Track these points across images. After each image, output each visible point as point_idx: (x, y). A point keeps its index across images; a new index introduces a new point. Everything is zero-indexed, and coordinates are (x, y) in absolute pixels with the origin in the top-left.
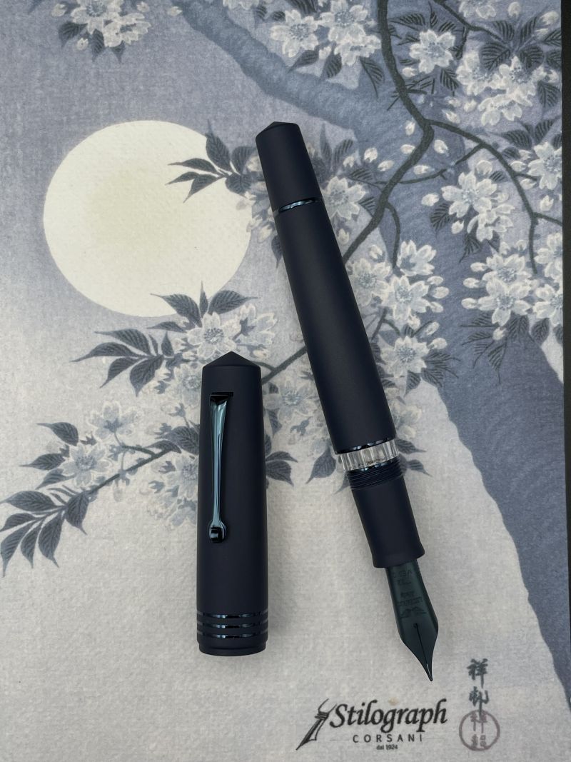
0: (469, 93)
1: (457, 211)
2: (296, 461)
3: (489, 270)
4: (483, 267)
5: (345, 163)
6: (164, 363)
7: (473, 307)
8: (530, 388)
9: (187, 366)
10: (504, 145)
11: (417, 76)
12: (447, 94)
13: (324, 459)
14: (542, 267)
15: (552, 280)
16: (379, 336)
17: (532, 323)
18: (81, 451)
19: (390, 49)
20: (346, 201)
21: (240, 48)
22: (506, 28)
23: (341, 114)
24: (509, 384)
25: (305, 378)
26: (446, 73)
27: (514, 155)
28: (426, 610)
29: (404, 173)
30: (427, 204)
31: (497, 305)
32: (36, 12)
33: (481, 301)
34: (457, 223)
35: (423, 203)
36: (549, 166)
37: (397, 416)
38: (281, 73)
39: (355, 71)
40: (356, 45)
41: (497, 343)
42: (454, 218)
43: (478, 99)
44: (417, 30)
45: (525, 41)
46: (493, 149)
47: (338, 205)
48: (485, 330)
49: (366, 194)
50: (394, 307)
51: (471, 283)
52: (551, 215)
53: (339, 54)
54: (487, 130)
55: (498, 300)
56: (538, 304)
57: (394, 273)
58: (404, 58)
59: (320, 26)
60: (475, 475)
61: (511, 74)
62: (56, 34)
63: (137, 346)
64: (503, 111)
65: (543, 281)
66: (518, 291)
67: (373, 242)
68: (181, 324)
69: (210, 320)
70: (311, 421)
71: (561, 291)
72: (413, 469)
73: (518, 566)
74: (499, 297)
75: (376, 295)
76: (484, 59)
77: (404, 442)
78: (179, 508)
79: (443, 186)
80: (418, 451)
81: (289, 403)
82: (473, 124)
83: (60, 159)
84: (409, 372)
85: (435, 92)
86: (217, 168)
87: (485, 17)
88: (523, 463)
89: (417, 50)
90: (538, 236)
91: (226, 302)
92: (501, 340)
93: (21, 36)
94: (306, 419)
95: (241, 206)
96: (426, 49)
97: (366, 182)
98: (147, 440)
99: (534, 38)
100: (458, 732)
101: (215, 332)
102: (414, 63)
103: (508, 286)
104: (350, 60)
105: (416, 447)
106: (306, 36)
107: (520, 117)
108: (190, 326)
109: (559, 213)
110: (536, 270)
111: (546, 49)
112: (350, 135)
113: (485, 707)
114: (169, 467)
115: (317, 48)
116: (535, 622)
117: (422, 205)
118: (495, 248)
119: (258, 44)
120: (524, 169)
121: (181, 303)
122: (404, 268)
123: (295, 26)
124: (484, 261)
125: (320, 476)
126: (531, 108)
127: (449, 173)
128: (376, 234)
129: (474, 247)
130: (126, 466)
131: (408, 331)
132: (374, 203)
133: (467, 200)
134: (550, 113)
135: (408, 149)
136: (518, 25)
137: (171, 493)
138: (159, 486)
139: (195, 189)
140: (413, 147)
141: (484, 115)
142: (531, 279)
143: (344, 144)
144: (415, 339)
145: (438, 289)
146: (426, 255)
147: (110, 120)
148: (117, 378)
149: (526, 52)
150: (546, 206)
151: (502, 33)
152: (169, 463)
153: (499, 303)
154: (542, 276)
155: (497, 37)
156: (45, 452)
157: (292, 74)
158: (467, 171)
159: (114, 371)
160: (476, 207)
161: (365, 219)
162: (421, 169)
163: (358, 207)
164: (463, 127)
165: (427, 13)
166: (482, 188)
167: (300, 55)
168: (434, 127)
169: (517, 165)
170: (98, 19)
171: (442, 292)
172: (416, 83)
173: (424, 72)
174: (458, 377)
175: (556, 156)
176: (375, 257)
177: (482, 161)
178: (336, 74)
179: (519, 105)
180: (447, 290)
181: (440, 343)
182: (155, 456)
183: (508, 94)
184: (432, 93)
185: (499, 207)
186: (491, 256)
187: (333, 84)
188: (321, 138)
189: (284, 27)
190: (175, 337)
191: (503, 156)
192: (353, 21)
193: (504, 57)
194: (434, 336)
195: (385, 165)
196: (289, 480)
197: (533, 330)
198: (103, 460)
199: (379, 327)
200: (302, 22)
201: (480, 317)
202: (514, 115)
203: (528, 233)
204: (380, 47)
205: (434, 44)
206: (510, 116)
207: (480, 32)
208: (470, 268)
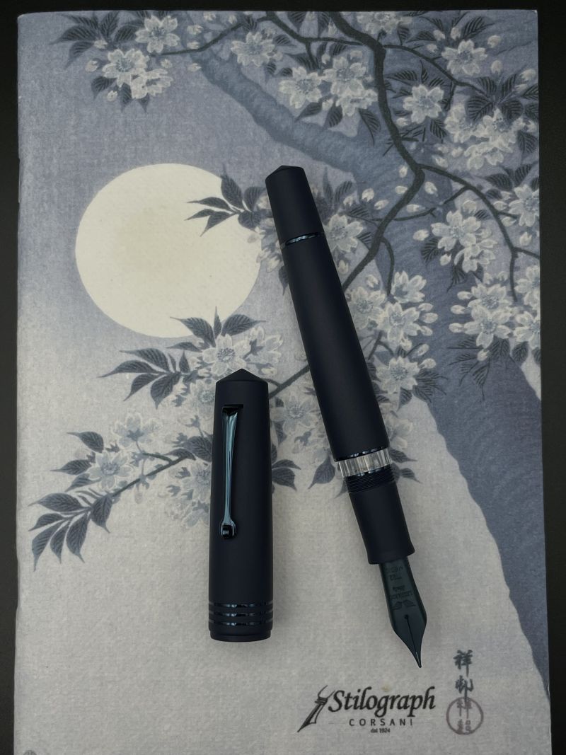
0: (456, 141)
1: (445, 245)
2: (299, 468)
3: (473, 298)
4: (468, 295)
5: (345, 202)
6: (182, 379)
7: (460, 331)
8: (511, 404)
9: (202, 382)
10: (487, 187)
11: (410, 125)
12: (437, 142)
13: (324, 467)
14: (522, 296)
15: (530, 307)
16: (374, 356)
17: (512, 346)
18: (106, 457)
19: (386, 102)
20: (346, 236)
21: (252, 100)
22: (489, 83)
23: (342, 160)
24: (492, 401)
25: (308, 393)
26: (435, 123)
27: (496, 195)
28: (416, 603)
29: (398, 211)
30: (418, 238)
31: (481, 330)
32: (72, 68)
33: (467, 325)
34: (445, 256)
35: (415, 237)
36: (528, 205)
37: (391, 428)
38: (289, 122)
39: (355, 121)
40: (355, 98)
41: (481, 363)
42: (442, 252)
43: (464, 146)
44: (409, 85)
45: (506, 94)
46: (477, 191)
47: (338, 239)
48: (470, 351)
49: (364, 230)
50: (389, 331)
51: (458, 310)
52: (529, 249)
53: (340, 106)
54: (472, 173)
55: (482, 325)
56: (518, 329)
57: (388, 300)
58: (398, 110)
59: (323, 81)
60: (461, 484)
61: (494, 125)
62: (90, 86)
63: (157, 364)
64: (486, 156)
65: (522, 308)
66: (501, 317)
67: (369, 273)
68: (197, 345)
69: (223, 340)
70: (313, 433)
71: (538, 317)
72: (405, 477)
73: (501, 565)
74: (483, 322)
75: (372, 319)
76: (470, 111)
77: (398, 452)
78: (194, 510)
79: (432, 223)
80: (409, 460)
81: (294, 416)
82: (460, 168)
83: (91, 197)
84: (402, 388)
85: (426, 140)
86: (231, 206)
87: (471, 74)
88: (505, 472)
89: (410, 102)
90: (518, 268)
91: (237, 325)
92: (485, 361)
93: (58, 88)
94: (308, 430)
95: (252, 239)
96: (418, 102)
97: (364, 219)
98: (165, 449)
99: (514, 93)
100: (445, 717)
101: (227, 352)
102: (407, 114)
103: (491, 313)
104: (349, 111)
105: (408, 456)
106: (311, 90)
107: (501, 162)
108: (205, 347)
109: (536, 248)
110: (516, 298)
111: (525, 102)
112: (349, 177)
113: (470, 694)
114: (185, 473)
115: (321, 101)
116: (515, 617)
117: (414, 240)
118: (479, 278)
119: (269, 98)
120: (505, 208)
121: (197, 326)
122: (398, 296)
123: (301, 80)
124: (469, 290)
125: (321, 482)
126: (511, 155)
127: (438, 212)
128: (372, 265)
129: (460, 278)
130: (146, 472)
131: (401, 352)
132: (370, 238)
133: (454, 235)
134: (528, 158)
135: (401, 190)
136: (500, 81)
137: (186, 496)
138: (175, 490)
139: (211, 224)
140: (406, 189)
141: (470, 160)
142: (511, 306)
143: (345, 185)
144: (407, 359)
145: (428, 314)
146: (418, 285)
147: (136, 163)
148: (139, 392)
149: (507, 105)
150: (525, 242)
151: (485, 88)
152: (185, 469)
153: (483, 328)
154: (522, 303)
155: (481, 92)
156: (73, 459)
157: (298, 123)
158: (454, 209)
159: (137, 386)
160: (462, 242)
161: (363, 252)
162: (413, 208)
163: (356, 241)
164: (450, 170)
165: (418, 70)
166: (468, 224)
167: (305, 107)
168: (425, 171)
169: (499, 204)
170: (127, 74)
171: (432, 318)
172: (409, 132)
173: (415, 123)
174: (446, 394)
175: (534, 197)
176: (372, 286)
177: (468, 201)
178: (337, 123)
179: (501, 151)
180: (436, 315)
181: (430, 363)
182: (172, 463)
183: (491, 142)
184: (423, 140)
185: (483, 242)
186: (476, 285)
187: (334, 133)
188: (324, 179)
189: (292, 82)
190: (192, 356)
191: (487, 197)
192: (353, 77)
193: (488, 110)
194: (424, 357)
195: (381, 204)
196: (292, 485)
197: (513, 352)
198: (125, 466)
199: (375, 348)
200: (308, 77)
201: (466, 340)
202: (496, 160)
203: (509, 265)
204: (376, 100)
205: (425, 97)
206: (493, 161)
207: (465, 88)
208: (457, 297)
